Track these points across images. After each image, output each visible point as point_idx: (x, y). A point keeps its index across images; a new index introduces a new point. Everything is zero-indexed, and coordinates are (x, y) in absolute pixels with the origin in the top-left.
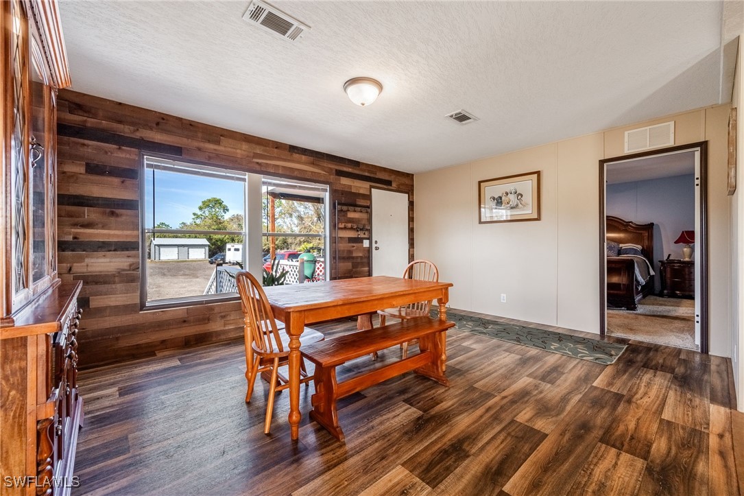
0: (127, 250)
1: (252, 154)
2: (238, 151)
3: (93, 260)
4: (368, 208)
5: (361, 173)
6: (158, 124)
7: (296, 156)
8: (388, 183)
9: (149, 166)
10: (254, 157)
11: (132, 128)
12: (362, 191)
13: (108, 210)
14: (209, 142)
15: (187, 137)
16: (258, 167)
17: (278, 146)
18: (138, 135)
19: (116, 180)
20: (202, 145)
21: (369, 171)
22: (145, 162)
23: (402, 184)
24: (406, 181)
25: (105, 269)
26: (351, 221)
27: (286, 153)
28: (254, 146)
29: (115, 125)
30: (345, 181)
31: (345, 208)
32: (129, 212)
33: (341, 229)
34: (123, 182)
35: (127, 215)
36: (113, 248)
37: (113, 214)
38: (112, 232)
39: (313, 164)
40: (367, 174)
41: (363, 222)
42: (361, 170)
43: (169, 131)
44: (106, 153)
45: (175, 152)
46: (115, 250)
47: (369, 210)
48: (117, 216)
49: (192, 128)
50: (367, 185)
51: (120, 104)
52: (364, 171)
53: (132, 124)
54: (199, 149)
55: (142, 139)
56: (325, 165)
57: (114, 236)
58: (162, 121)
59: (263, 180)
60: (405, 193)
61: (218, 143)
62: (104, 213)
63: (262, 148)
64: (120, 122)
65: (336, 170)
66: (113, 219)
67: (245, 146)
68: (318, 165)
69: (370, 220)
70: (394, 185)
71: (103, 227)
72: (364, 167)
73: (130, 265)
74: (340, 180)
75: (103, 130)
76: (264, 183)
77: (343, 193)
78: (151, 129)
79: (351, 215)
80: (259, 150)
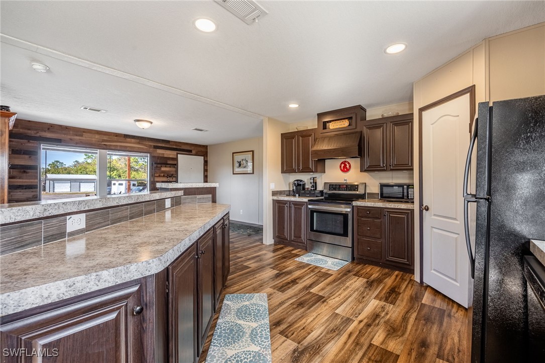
0: (32, 188)
1: (101, 140)
2: (93, 139)
3: (14, 194)
4: (175, 166)
5: (171, 146)
6: (48, 129)
7: (129, 140)
8: (190, 151)
9: (43, 149)
10: (102, 142)
11: (35, 132)
12: (171, 156)
13: (22, 170)
14: (76, 135)
15: (65, 134)
16: (104, 146)
17: (117, 135)
18: (38, 135)
19: (27, 156)
20: (72, 137)
21: (176, 145)
22: (42, 147)
23: (199, 151)
24: (203, 149)
25: (21, 198)
26: (163, 172)
27: (122, 139)
28: (103, 136)
29: (26, 131)
30: (160, 151)
31: (159, 166)
32: (33, 171)
33: (157, 176)
34: (30, 157)
35: (32, 172)
36: (24, 188)
37: (25, 172)
38: (24, 180)
39: (139, 143)
40: (174, 147)
41: (172, 173)
42: (171, 145)
43: (55, 132)
44: (22, 144)
45: (58, 141)
46: (25, 189)
47: (176, 166)
48: (27, 173)
49: (67, 130)
50: (175, 153)
51: (29, 121)
52: (173, 145)
53: (36, 130)
54: (71, 139)
55: (40, 137)
56: (147, 143)
57: (25, 182)
58: (51, 127)
59: (108, 153)
60: (202, 156)
61: (82, 136)
62: (20, 172)
63: (107, 137)
64: (29, 129)
65: (154, 146)
66: (25, 174)
67: (97, 136)
68: (142, 144)
69: (177, 171)
70: (194, 152)
71: (19, 178)
72: (172, 143)
73: (33, 196)
74: (156, 151)
75: (21, 134)
76: (108, 154)
77: (158, 157)
78: (45, 131)
79: (163, 169)
80: (105, 138)
